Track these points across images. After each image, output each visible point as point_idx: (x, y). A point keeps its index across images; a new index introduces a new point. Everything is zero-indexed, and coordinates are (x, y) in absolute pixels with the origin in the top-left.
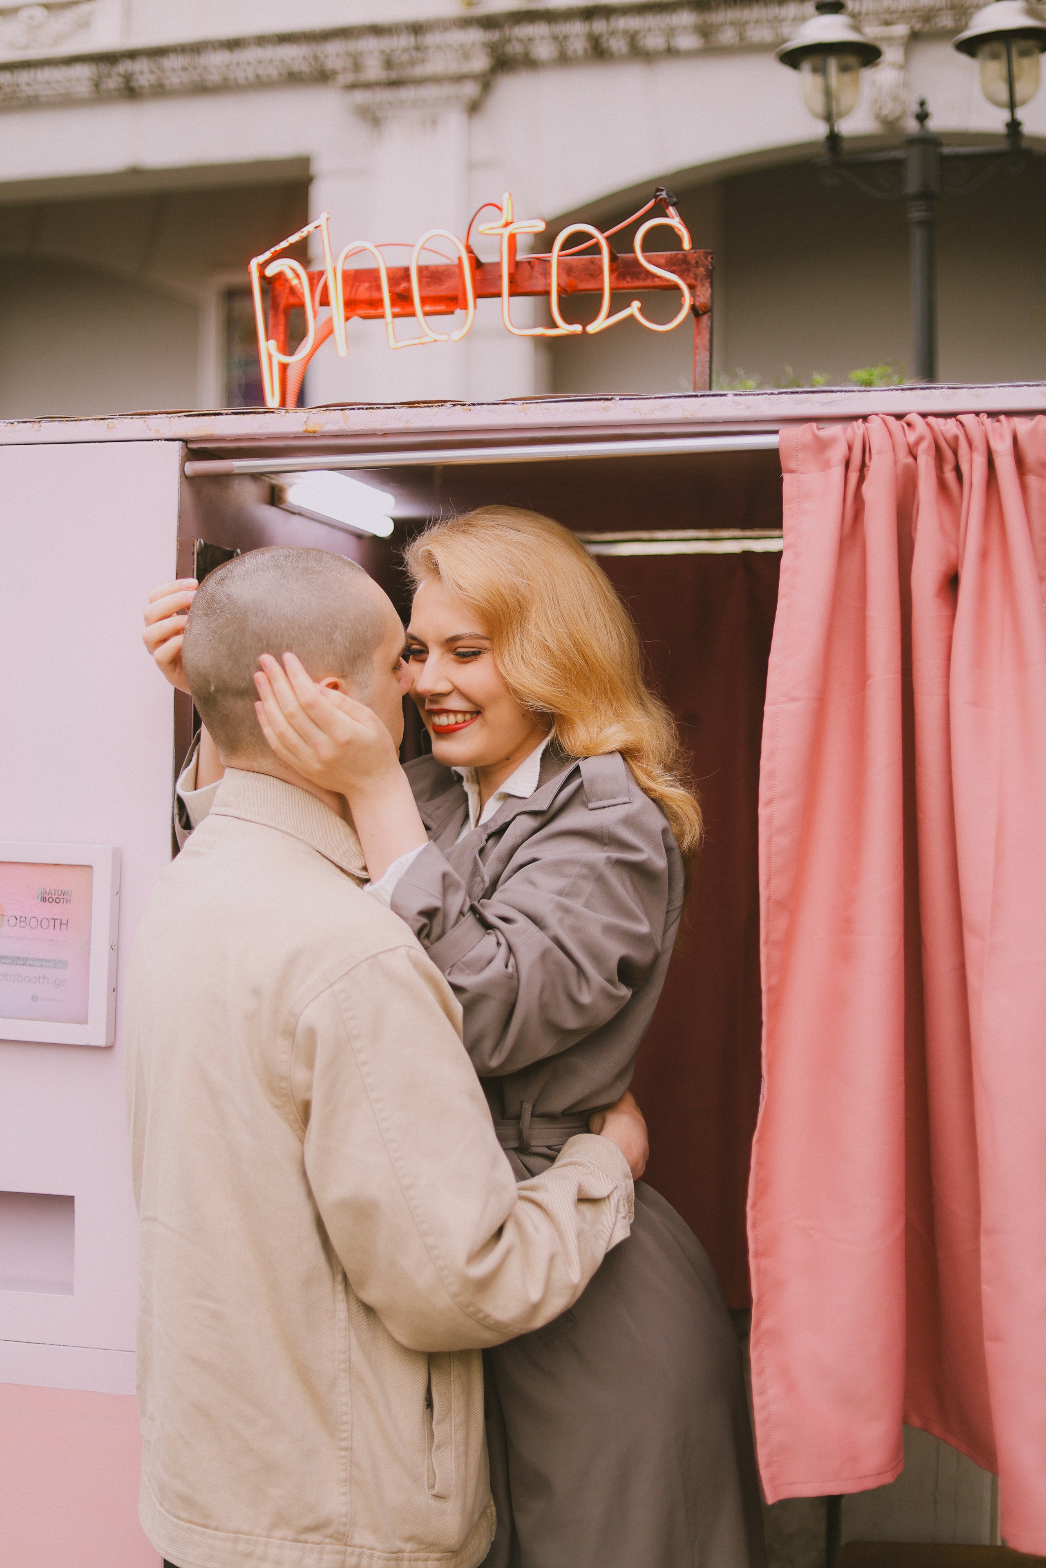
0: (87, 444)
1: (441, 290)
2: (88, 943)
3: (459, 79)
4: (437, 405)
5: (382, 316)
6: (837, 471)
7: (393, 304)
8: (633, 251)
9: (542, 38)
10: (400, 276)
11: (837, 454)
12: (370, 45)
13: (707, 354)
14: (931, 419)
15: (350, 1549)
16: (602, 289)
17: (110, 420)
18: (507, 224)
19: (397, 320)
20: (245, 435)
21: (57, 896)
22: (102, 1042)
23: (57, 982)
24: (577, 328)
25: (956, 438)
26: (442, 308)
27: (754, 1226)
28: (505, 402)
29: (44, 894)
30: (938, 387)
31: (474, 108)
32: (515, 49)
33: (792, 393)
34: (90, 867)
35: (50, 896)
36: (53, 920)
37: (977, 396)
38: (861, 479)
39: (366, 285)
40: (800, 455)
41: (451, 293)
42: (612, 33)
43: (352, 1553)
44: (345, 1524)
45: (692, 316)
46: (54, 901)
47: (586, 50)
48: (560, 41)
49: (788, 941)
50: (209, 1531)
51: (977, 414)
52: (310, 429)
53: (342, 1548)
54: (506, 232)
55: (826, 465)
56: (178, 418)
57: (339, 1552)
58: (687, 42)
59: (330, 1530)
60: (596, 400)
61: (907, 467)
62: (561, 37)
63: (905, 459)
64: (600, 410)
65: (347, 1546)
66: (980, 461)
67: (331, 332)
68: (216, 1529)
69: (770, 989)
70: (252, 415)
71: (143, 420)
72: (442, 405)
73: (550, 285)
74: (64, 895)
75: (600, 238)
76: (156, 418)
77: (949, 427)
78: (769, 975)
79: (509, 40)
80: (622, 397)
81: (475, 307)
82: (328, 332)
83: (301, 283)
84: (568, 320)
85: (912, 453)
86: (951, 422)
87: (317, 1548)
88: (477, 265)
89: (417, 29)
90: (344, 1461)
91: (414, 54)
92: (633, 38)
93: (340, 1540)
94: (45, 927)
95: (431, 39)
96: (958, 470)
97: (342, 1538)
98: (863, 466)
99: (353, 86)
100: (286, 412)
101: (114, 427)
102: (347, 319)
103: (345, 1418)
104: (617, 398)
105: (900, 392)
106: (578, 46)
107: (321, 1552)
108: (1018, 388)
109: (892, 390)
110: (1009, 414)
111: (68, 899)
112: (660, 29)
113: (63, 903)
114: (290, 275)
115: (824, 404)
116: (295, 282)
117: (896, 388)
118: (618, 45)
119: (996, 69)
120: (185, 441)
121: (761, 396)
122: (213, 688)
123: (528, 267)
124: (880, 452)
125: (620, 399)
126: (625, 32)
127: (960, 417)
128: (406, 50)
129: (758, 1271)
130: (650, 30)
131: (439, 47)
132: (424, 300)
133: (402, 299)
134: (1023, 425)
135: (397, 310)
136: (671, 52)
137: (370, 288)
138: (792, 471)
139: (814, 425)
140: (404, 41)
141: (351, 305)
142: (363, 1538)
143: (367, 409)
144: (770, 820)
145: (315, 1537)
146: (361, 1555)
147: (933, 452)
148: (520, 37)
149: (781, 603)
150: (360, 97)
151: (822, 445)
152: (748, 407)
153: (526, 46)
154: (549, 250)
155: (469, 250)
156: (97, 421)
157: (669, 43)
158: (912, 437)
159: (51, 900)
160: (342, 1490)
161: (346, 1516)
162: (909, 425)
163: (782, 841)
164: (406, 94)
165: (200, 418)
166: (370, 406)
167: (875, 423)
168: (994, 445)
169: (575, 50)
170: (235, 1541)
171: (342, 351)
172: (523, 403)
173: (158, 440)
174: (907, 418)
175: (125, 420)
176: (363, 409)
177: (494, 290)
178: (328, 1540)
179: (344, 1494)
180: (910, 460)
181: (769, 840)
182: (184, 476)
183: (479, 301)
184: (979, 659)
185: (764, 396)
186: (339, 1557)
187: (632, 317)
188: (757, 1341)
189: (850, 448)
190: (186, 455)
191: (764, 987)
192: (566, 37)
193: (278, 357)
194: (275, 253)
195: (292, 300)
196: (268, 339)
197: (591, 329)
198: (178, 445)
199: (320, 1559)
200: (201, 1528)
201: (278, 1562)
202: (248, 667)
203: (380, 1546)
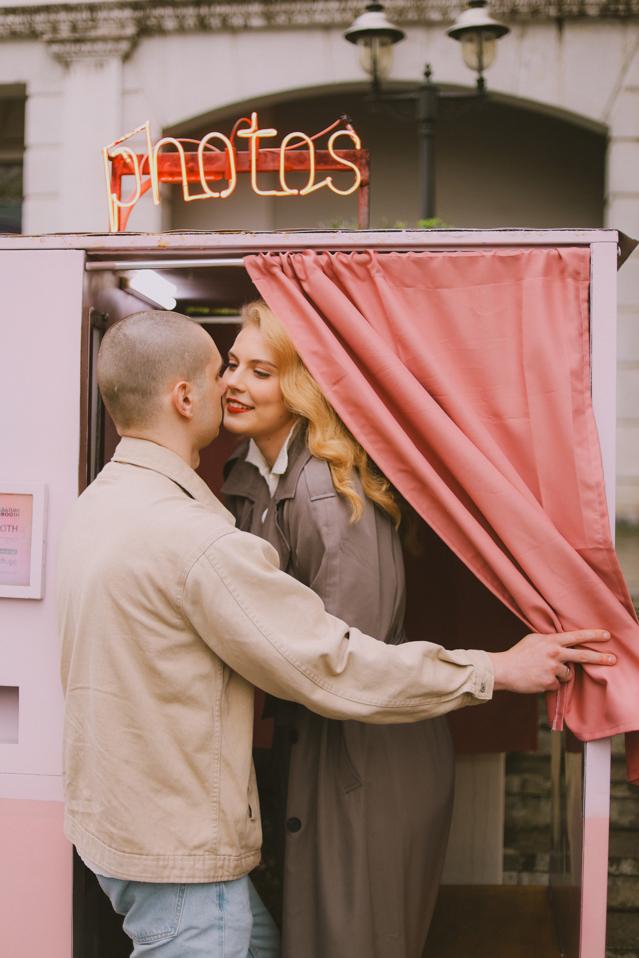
0: (27, 250)
1: (216, 168)
2: (30, 539)
3: (118, 39)
4: (236, 232)
8: (327, 148)
9: (169, 16)
12: (63, 16)
13: (367, 208)
15: (218, 857)
16: (309, 170)
17: (41, 237)
20: (122, 248)
21: (10, 512)
22: (38, 596)
23: (11, 562)
24: (295, 192)
29: (3, 511)
30: (519, 230)
31: (126, 57)
32: (152, 22)
33: (438, 231)
34: (31, 495)
35: (6, 512)
36: (8, 527)
37: (541, 235)
39: (168, 163)
41: (222, 170)
42: (212, 15)
43: (220, 859)
44: (215, 843)
45: (361, 186)
46: (9, 515)
47: (195, 25)
48: (180, 19)
52: (162, 244)
53: (215, 856)
54: (255, 136)
56: (83, 237)
57: (213, 859)
58: (257, 22)
59: (207, 847)
60: (328, 232)
62: (181, 17)
64: (331, 238)
65: (217, 855)
68: (148, 855)
70: (127, 236)
71: (61, 237)
72: (239, 233)
73: (279, 167)
74: (15, 511)
75: (309, 140)
76: (70, 236)
79: (148, 17)
80: (343, 231)
81: (236, 179)
82: (147, 187)
83: (132, 161)
84: (290, 187)
87: (201, 858)
89: (92, 8)
90: (215, 809)
91: (90, 23)
92: (224, 19)
93: (213, 853)
94: (4, 530)
95: (102, 15)
97: (214, 851)
99: (51, 42)
100: (148, 235)
101: (44, 241)
102: (158, 182)
103: (215, 785)
104: (340, 231)
105: (498, 232)
106: (191, 22)
107: (204, 860)
108: (563, 231)
109: (494, 231)
111: (18, 514)
112: (241, 14)
113: (14, 516)
114: (125, 156)
116: (128, 160)
117: (497, 229)
118: (215, 22)
119: (471, 48)
120: (86, 250)
121: (421, 232)
122: (116, 389)
125: (342, 232)
126: (220, 15)
128: (85, 21)
130: (234, 14)
131: (105, 20)
133: (193, 173)
136: (246, 28)
140: (85, 15)
141: (161, 174)
142: (225, 850)
143: (195, 234)
145: (200, 852)
146: (224, 860)
148: (157, 15)
150: (56, 48)
152: (414, 238)
153: (159, 22)
154: (279, 146)
156: (34, 237)
157: (246, 21)
159: (7, 514)
160: (215, 825)
161: (216, 839)
164: (86, 47)
165: (96, 237)
166: (197, 233)
169: (189, 25)
170: (158, 860)
172: (286, 233)
173: (70, 249)
175: (51, 237)
176: (192, 234)
177: (247, 169)
178: (207, 853)
179: (215, 827)
182: (85, 270)
185: (423, 232)
186: (213, 861)
187: (326, 186)
190: (86, 258)
192: (184, 17)
193: (117, 203)
194: (117, 143)
195: (125, 171)
196: (112, 193)
197: (303, 192)
198: (82, 252)
199: (204, 864)
200: (138, 856)
201: (182, 869)
202: (137, 374)
203: (234, 854)
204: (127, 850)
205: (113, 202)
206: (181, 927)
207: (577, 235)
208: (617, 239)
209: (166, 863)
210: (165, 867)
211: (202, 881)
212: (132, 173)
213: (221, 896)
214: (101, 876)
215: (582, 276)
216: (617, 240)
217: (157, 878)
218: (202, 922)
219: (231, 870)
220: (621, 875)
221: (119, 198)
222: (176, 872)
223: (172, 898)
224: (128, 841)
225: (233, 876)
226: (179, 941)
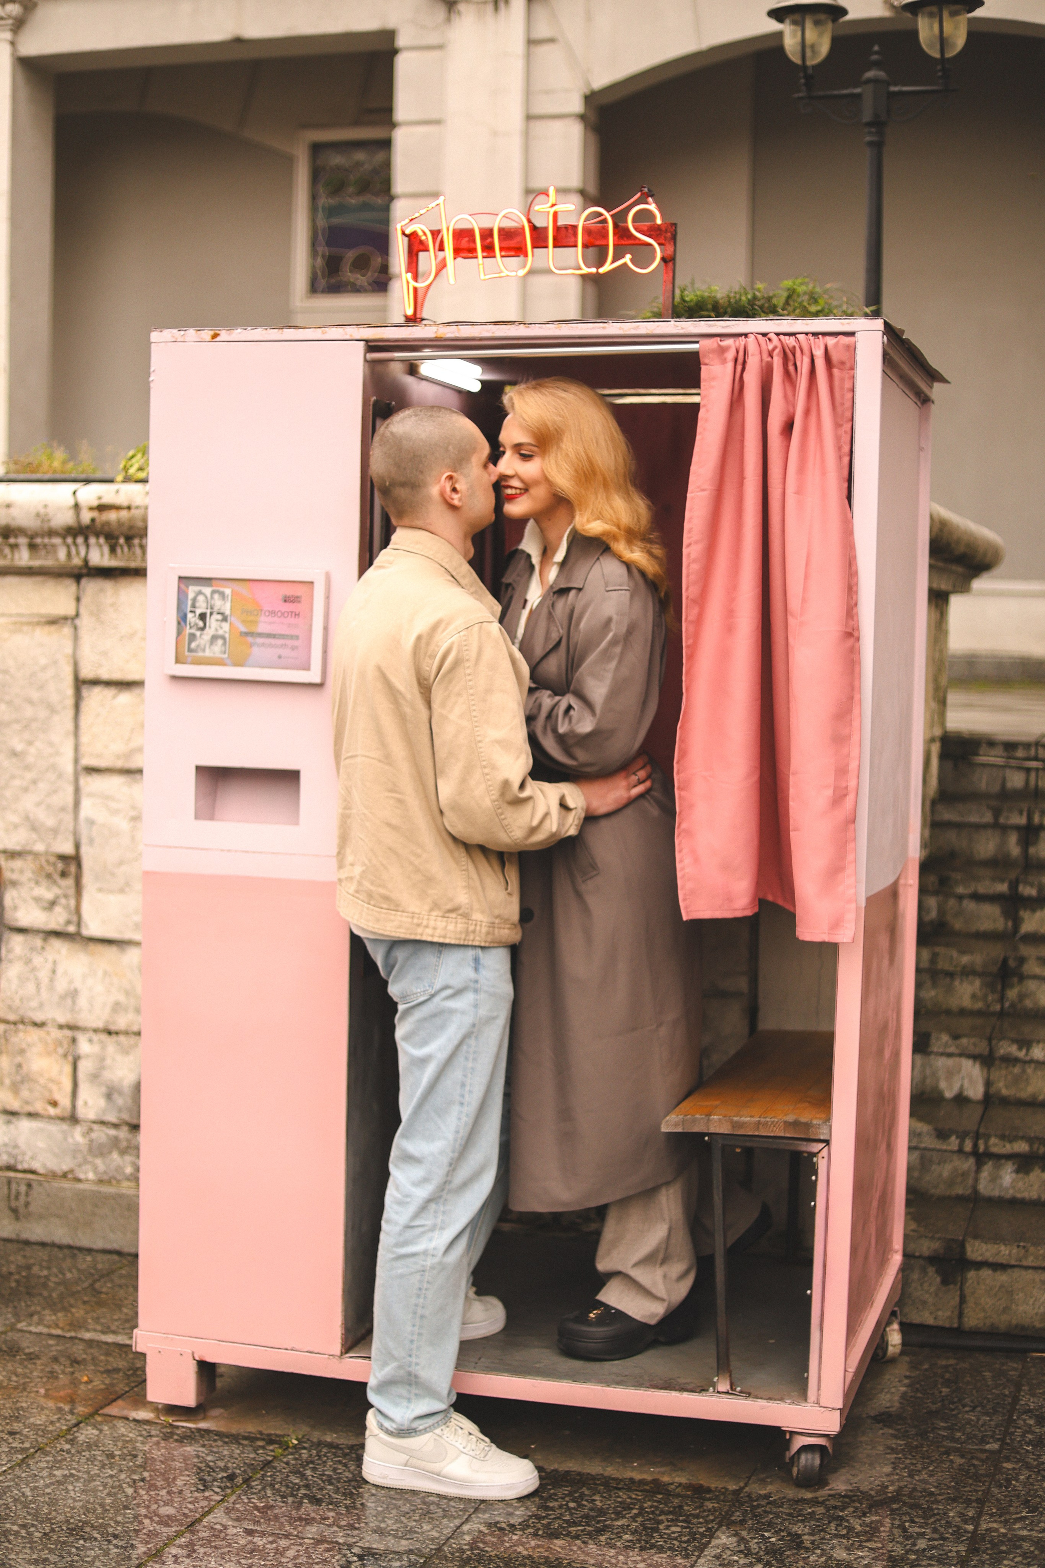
0: (310, 341)
1: (512, 243)
5: (476, 257)
6: (730, 365)
7: (483, 251)
8: (626, 222)
10: (487, 234)
11: (731, 355)
13: (671, 286)
14: (782, 337)
15: (471, 922)
16: (607, 246)
17: (325, 328)
18: (553, 205)
19: (485, 260)
21: (293, 599)
22: (318, 682)
23: (292, 648)
24: (593, 270)
25: (794, 347)
26: (513, 253)
27: (678, 773)
28: (548, 323)
29: (286, 598)
34: (312, 583)
35: (289, 599)
36: (291, 613)
38: (743, 370)
39: (466, 239)
40: (711, 355)
41: (518, 246)
43: (473, 924)
44: (467, 909)
45: (662, 263)
46: (291, 602)
49: (699, 621)
50: (399, 913)
51: (807, 334)
52: (438, 336)
53: (467, 921)
54: (552, 211)
55: (724, 361)
56: (363, 328)
57: (466, 923)
59: (460, 912)
61: (768, 362)
63: (766, 358)
65: (469, 920)
66: (806, 360)
67: (445, 266)
68: (403, 912)
69: (687, 647)
71: (343, 329)
72: (513, 324)
73: (577, 241)
74: (297, 599)
75: (607, 215)
76: (350, 327)
77: (790, 341)
78: (687, 639)
81: (533, 255)
82: (442, 265)
83: (427, 238)
84: (588, 265)
85: (771, 355)
86: (792, 338)
87: (454, 920)
88: (534, 228)
94: (286, 617)
96: (795, 365)
97: (466, 916)
98: (744, 363)
100: (425, 326)
101: (327, 332)
102: (455, 259)
104: (611, 321)
105: (765, 320)
107: (456, 923)
108: (829, 320)
110: (825, 334)
111: (300, 601)
113: (297, 603)
114: (420, 233)
115: (723, 327)
116: (423, 238)
120: (367, 341)
123: (564, 230)
124: (752, 355)
127: (797, 336)
129: (680, 797)
132: (501, 249)
133: (489, 249)
134: (831, 341)
135: (485, 254)
137: (469, 241)
138: (706, 364)
139: (719, 339)
141: (457, 252)
142: (477, 916)
144: (689, 555)
145: (453, 915)
146: (476, 925)
147: (782, 355)
149: (698, 437)
151: (723, 350)
152: (682, 328)
154: (578, 221)
155: (529, 221)
156: (316, 329)
158: (771, 347)
159: (289, 601)
160: (466, 891)
161: (468, 904)
162: (770, 340)
163: (695, 567)
165: (376, 328)
166: (472, 324)
167: (751, 338)
168: (814, 352)
170: (413, 917)
171: (452, 281)
172: (558, 323)
173: (349, 340)
174: (769, 336)
175: (334, 328)
176: (468, 325)
177: (544, 245)
178: (459, 917)
179: (466, 893)
180: (769, 359)
181: (688, 566)
182: (365, 360)
183: (535, 250)
184: (802, 469)
185: (690, 323)
186: (465, 925)
187: (625, 264)
188: (679, 834)
189: (737, 352)
190: (367, 350)
191: (684, 645)
193: (413, 284)
194: (412, 220)
195: (421, 247)
196: (407, 272)
197: (602, 270)
198: (362, 343)
199: (456, 926)
200: (394, 913)
201: (435, 928)
202: (405, 469)
203: (485, 920)
204: (385, 906)
205: (408, 283)
206: (438, 985)
207: (843, 324)
208: (882, 327)
209: (420, 921)
210: (418, 925)
211: (453, 942)
212: (427, 250)
213: (476, 960)
214: (368, 939)
215: (848, 365)
216: (882, 329)
217: (411, 934)
218: (457, 982)
219: (483, 936)
220: (1032, 1061)
221: (416, 278)
222: (429, 931)
223: (428, 957)
224: (386, 898)
225: (485, 942)
226: (437, 999)
